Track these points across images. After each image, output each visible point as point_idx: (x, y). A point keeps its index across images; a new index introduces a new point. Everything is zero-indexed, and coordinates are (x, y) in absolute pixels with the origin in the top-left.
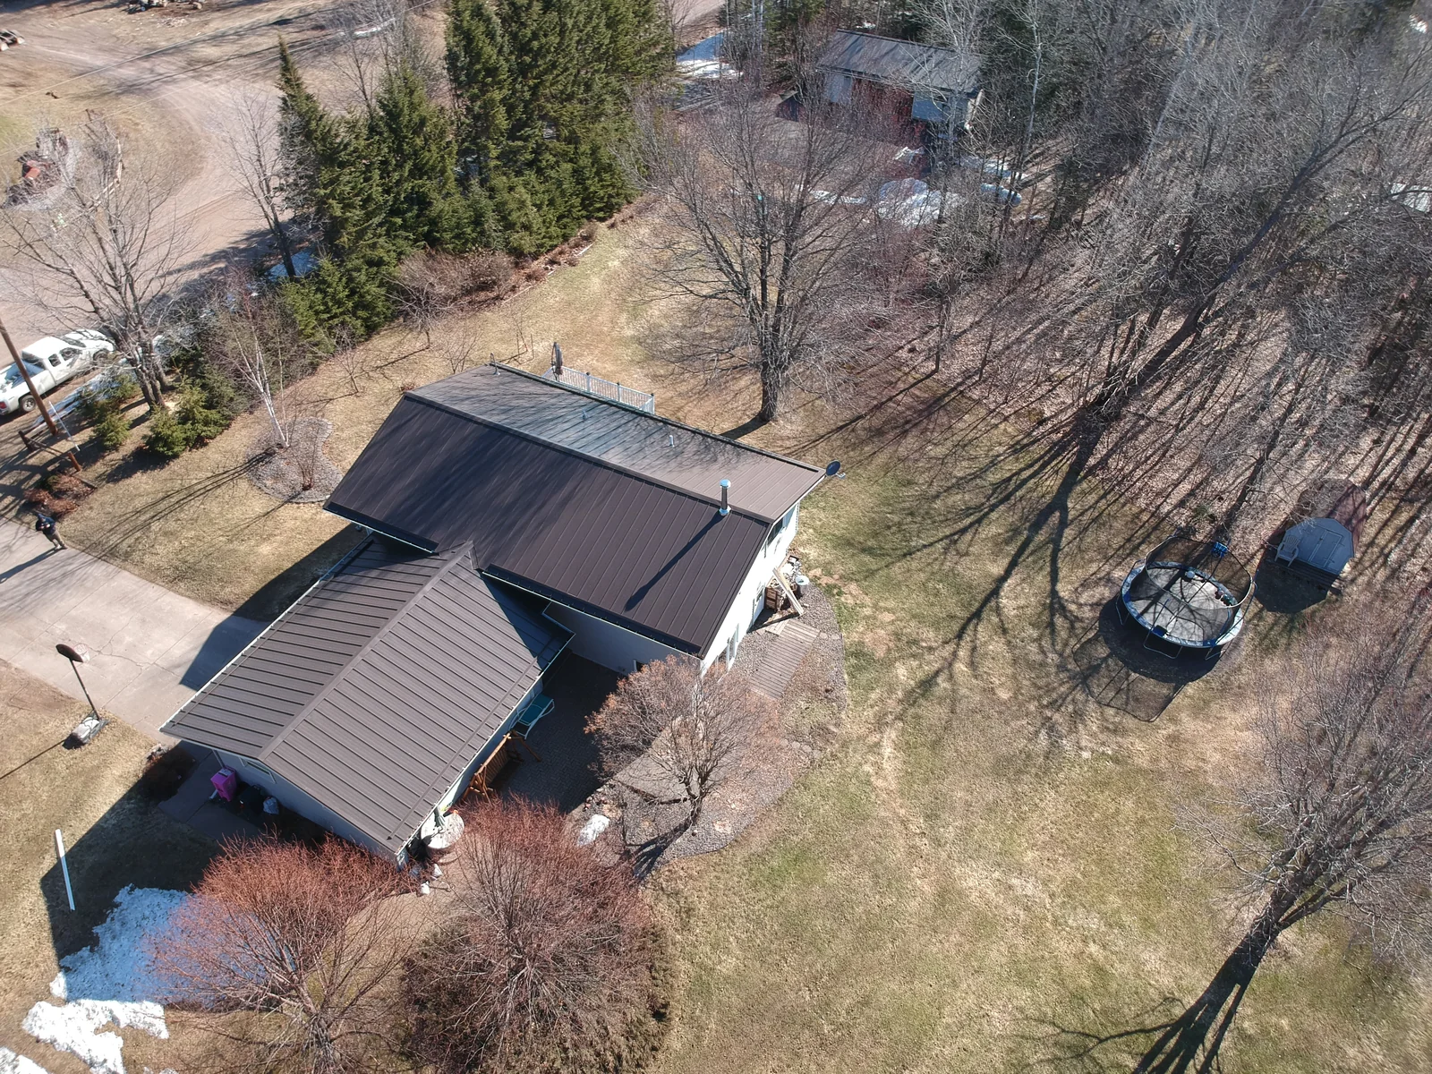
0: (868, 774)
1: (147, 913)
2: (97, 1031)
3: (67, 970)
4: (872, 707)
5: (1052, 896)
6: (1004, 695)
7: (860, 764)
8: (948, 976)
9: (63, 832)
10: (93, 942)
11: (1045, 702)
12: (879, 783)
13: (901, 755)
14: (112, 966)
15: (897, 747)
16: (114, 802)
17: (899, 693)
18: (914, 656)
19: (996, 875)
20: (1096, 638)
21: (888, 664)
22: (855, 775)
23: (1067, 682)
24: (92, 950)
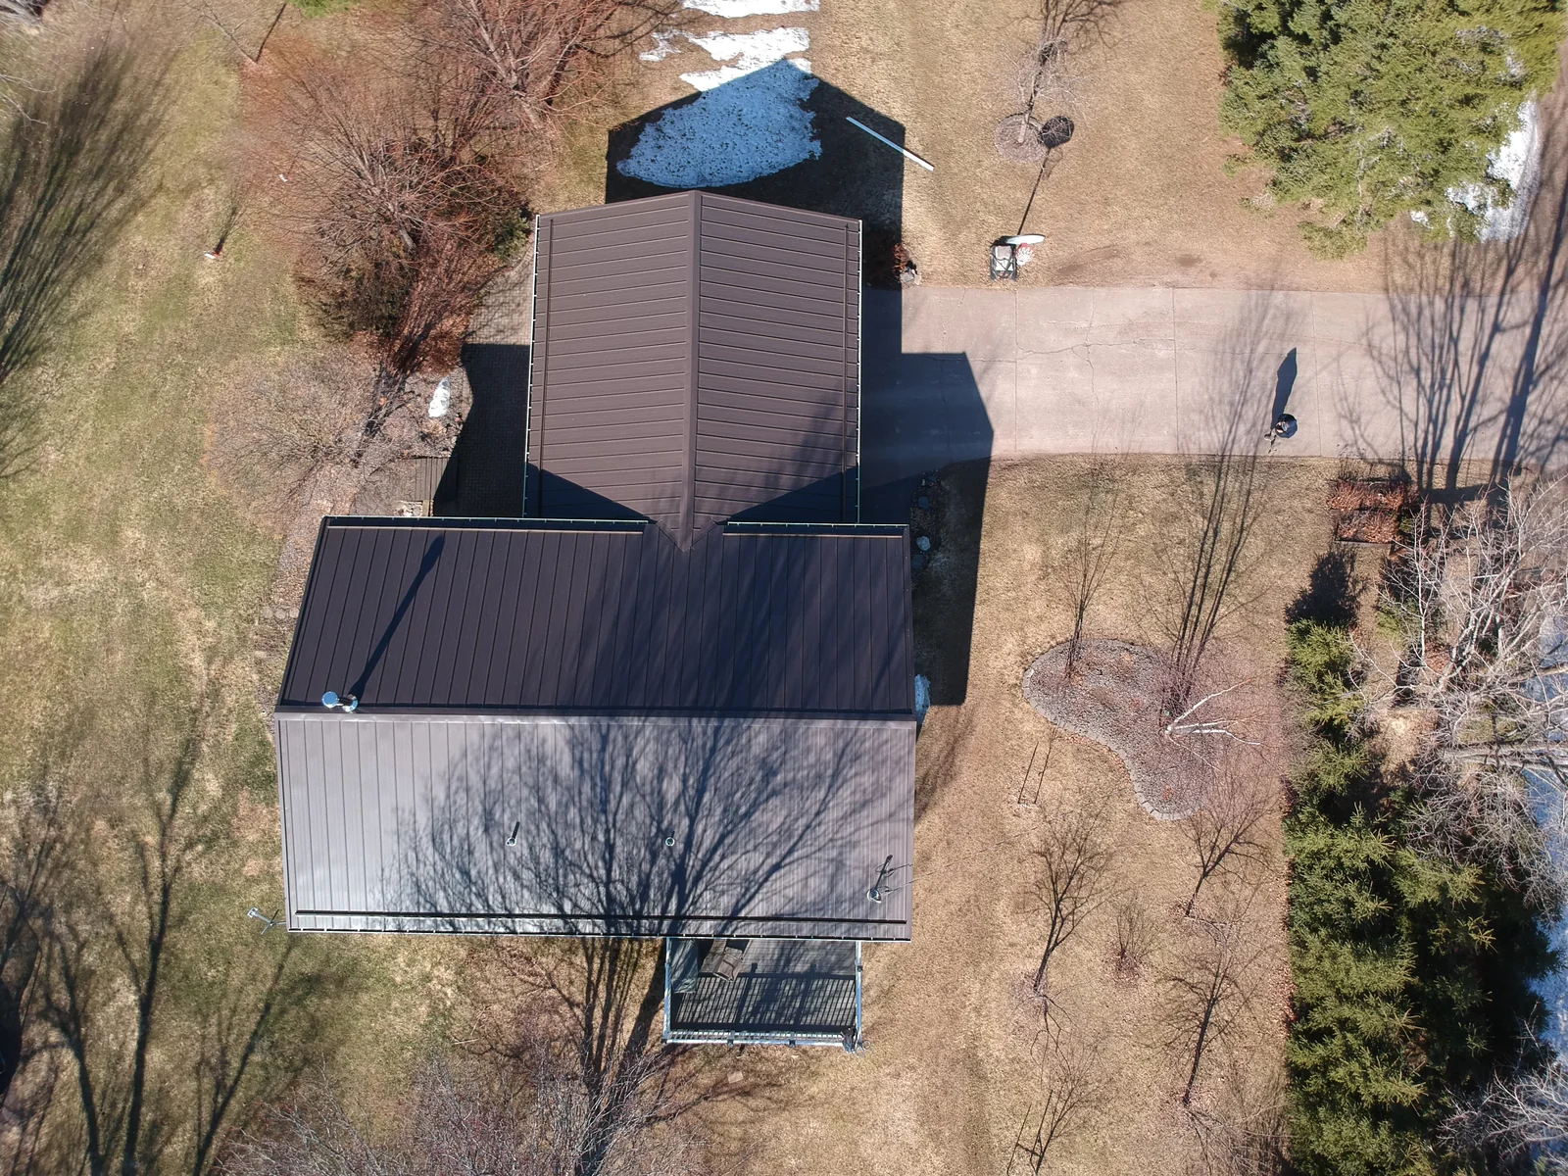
0: (208, 616)
1: (780, 144)
2: (742, 55)
3: (806, 77)
4: (230, 711)
5: (21, 599)
6: (100, 825)
7: (220, 625)
8: (95, 462)
9: (926, 170)
10: (804, 106)
11: (58, 846)
12: (194, 613)
13: (183, 662)
14: (771, 97)
15: (189, 670)
16: (904, 213)
17: (205, 749)
18: (205, 819)
19: (72, 589)
20: (20, 990)
21: (230, 787)
22: (220, 609)
23: (39, 895)
24: (801, 100)
